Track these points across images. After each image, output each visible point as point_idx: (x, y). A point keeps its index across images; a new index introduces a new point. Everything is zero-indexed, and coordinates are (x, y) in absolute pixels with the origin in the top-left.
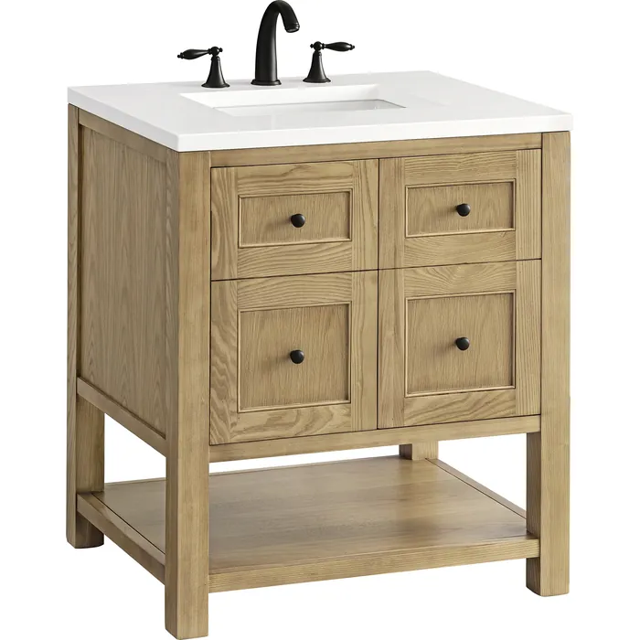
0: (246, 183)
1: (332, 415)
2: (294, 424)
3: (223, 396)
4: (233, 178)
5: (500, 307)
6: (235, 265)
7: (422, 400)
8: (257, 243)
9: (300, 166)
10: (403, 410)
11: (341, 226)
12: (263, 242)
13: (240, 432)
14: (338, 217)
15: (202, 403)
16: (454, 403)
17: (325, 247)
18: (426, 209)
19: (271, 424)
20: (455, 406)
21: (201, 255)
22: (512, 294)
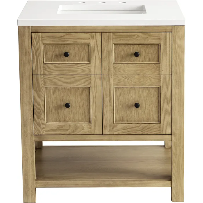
0: (46, 39)
1: (84, 128)
2: (68, 130)
3: (39, 117)
4: (40, 37)
5: (154, 92)
6: (42, 70)
7: (121, 125)
8: (51, 62)
9: (68, 33)
10: (113, 128)
11: (86, 57)
12: (54, 61)
13: (46, 131)
14: (84, 54)
15: (30, 120)
16: (134, 127)
17: (79, 65)
18: (122, 53)
19: (59, 129)
20: (135, 128)
21: (28, 65)
22: (159, 87)
